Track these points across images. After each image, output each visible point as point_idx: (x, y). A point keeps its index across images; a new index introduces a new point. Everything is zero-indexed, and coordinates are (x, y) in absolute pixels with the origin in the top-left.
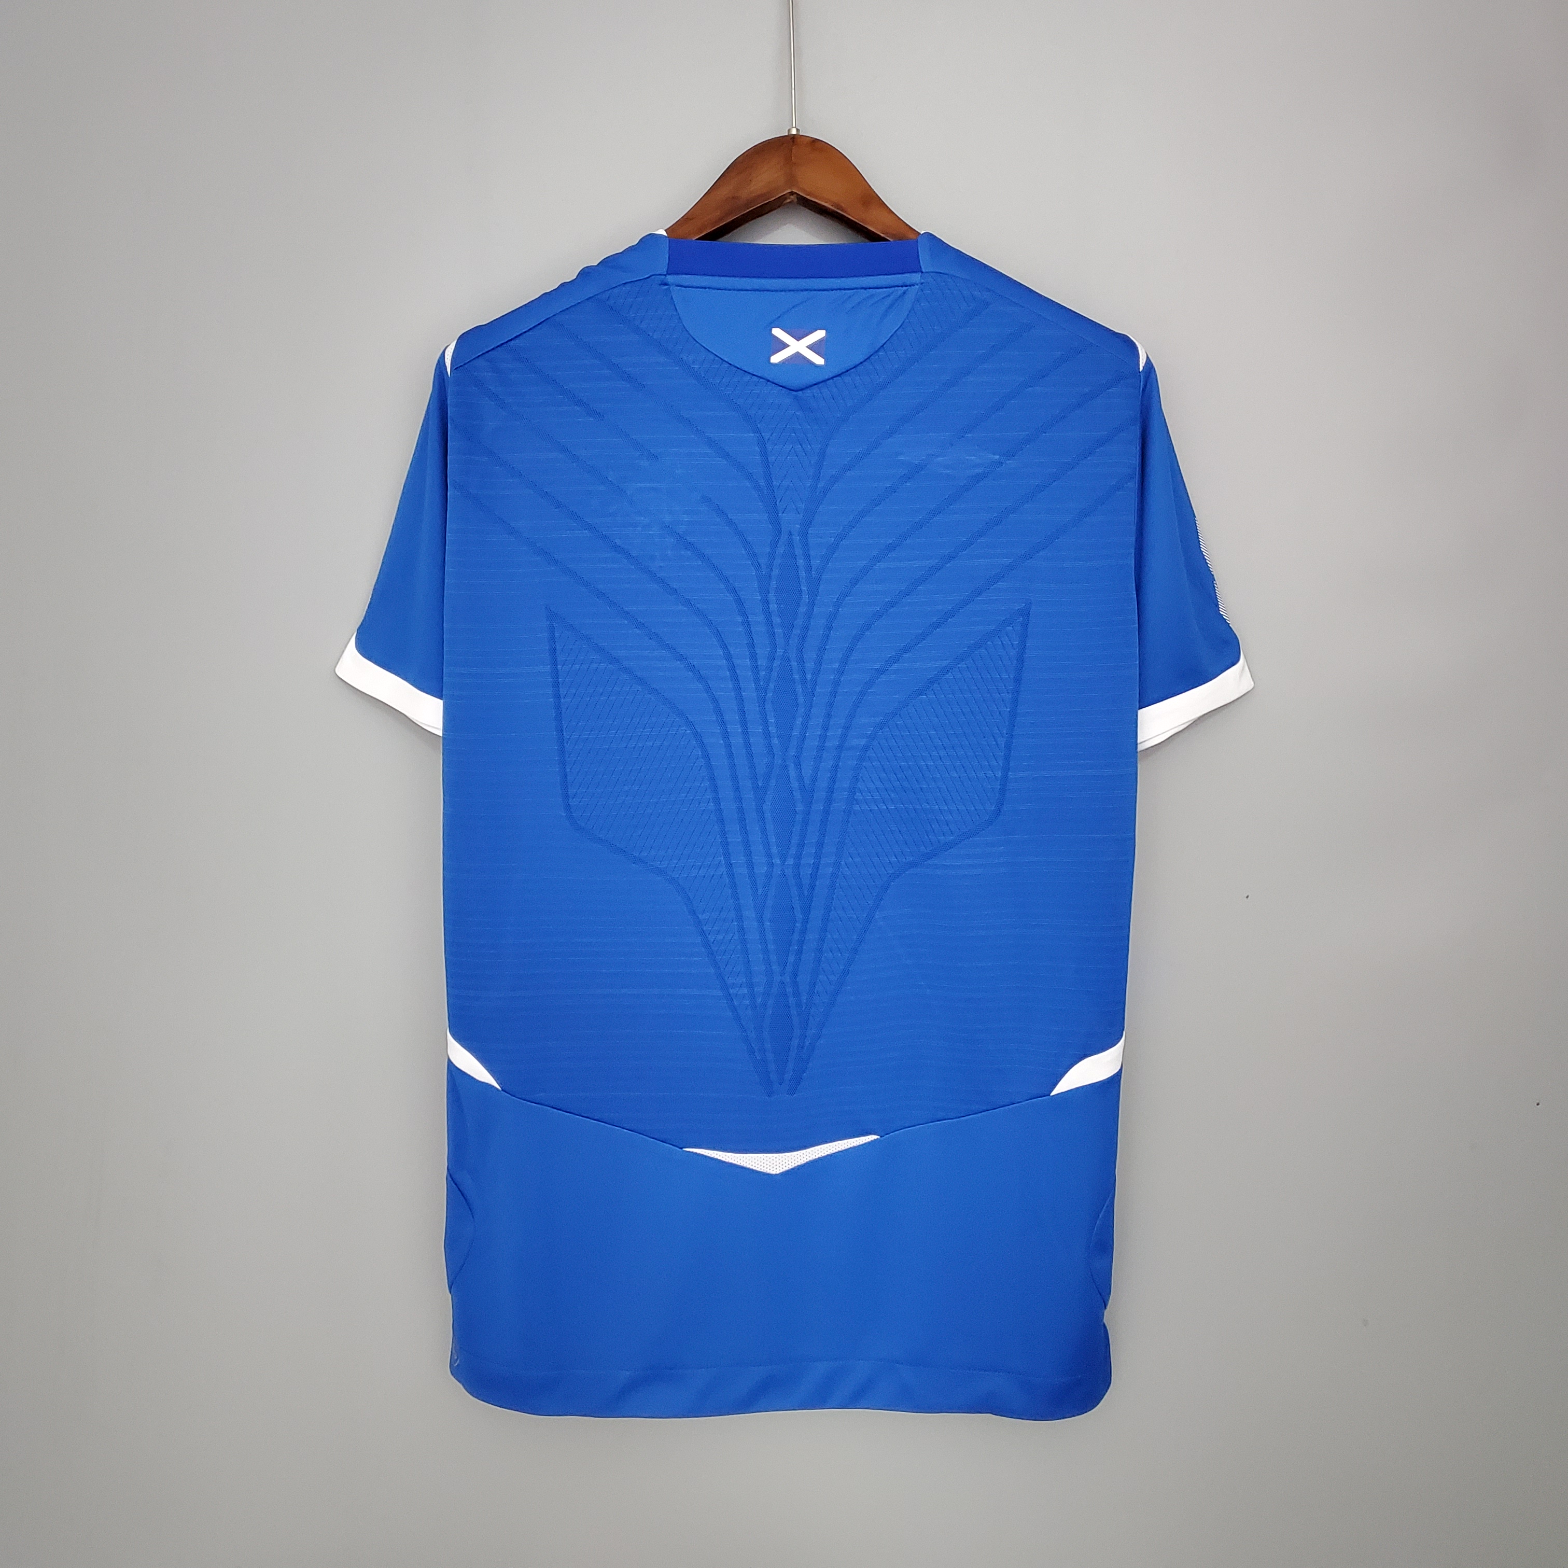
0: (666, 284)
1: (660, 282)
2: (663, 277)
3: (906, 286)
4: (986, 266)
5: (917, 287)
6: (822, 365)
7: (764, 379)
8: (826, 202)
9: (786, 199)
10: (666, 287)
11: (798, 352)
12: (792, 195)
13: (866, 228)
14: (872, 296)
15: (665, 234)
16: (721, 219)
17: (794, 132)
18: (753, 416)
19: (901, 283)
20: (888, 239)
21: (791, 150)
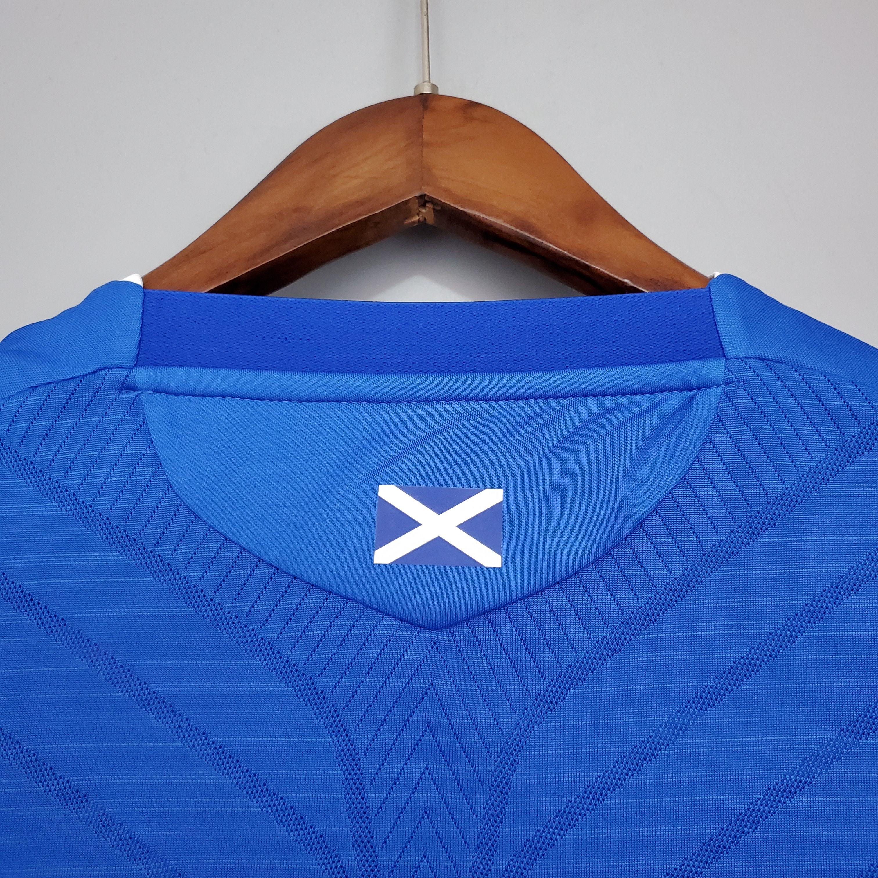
0: (131, 388)
1: (118, 385)
2: (124, 373)
3: (690, 390)
4: (844, 336)
5: (716, 392)
6: (497, 569)
7: (356, 602)
8: (497, 217)
9: (408, 214)
10: (133, 394)
11: (439, 539)
12: (424, 205)
13: (588, 267)
14: (609, 411)
15: (140, 282)
16: (267, 250)
17: (427, 90)
18: (328, 691)
19: (677, 382)
20: (640, 289)
21: (420, 121)
